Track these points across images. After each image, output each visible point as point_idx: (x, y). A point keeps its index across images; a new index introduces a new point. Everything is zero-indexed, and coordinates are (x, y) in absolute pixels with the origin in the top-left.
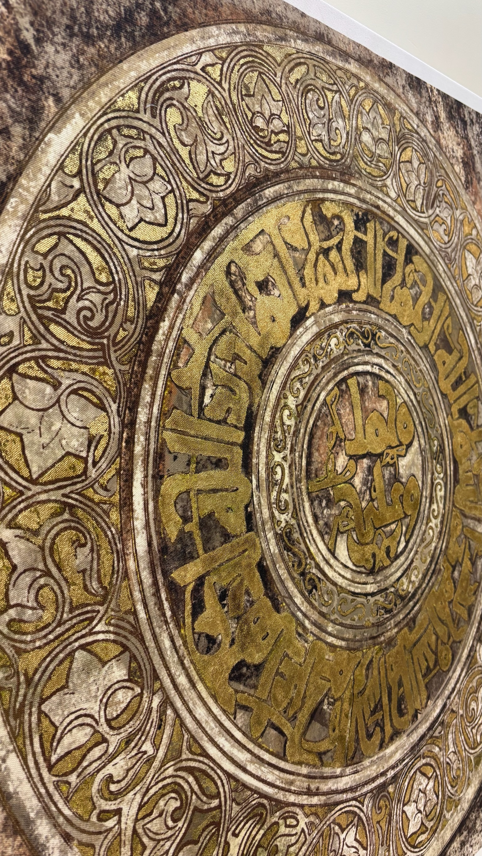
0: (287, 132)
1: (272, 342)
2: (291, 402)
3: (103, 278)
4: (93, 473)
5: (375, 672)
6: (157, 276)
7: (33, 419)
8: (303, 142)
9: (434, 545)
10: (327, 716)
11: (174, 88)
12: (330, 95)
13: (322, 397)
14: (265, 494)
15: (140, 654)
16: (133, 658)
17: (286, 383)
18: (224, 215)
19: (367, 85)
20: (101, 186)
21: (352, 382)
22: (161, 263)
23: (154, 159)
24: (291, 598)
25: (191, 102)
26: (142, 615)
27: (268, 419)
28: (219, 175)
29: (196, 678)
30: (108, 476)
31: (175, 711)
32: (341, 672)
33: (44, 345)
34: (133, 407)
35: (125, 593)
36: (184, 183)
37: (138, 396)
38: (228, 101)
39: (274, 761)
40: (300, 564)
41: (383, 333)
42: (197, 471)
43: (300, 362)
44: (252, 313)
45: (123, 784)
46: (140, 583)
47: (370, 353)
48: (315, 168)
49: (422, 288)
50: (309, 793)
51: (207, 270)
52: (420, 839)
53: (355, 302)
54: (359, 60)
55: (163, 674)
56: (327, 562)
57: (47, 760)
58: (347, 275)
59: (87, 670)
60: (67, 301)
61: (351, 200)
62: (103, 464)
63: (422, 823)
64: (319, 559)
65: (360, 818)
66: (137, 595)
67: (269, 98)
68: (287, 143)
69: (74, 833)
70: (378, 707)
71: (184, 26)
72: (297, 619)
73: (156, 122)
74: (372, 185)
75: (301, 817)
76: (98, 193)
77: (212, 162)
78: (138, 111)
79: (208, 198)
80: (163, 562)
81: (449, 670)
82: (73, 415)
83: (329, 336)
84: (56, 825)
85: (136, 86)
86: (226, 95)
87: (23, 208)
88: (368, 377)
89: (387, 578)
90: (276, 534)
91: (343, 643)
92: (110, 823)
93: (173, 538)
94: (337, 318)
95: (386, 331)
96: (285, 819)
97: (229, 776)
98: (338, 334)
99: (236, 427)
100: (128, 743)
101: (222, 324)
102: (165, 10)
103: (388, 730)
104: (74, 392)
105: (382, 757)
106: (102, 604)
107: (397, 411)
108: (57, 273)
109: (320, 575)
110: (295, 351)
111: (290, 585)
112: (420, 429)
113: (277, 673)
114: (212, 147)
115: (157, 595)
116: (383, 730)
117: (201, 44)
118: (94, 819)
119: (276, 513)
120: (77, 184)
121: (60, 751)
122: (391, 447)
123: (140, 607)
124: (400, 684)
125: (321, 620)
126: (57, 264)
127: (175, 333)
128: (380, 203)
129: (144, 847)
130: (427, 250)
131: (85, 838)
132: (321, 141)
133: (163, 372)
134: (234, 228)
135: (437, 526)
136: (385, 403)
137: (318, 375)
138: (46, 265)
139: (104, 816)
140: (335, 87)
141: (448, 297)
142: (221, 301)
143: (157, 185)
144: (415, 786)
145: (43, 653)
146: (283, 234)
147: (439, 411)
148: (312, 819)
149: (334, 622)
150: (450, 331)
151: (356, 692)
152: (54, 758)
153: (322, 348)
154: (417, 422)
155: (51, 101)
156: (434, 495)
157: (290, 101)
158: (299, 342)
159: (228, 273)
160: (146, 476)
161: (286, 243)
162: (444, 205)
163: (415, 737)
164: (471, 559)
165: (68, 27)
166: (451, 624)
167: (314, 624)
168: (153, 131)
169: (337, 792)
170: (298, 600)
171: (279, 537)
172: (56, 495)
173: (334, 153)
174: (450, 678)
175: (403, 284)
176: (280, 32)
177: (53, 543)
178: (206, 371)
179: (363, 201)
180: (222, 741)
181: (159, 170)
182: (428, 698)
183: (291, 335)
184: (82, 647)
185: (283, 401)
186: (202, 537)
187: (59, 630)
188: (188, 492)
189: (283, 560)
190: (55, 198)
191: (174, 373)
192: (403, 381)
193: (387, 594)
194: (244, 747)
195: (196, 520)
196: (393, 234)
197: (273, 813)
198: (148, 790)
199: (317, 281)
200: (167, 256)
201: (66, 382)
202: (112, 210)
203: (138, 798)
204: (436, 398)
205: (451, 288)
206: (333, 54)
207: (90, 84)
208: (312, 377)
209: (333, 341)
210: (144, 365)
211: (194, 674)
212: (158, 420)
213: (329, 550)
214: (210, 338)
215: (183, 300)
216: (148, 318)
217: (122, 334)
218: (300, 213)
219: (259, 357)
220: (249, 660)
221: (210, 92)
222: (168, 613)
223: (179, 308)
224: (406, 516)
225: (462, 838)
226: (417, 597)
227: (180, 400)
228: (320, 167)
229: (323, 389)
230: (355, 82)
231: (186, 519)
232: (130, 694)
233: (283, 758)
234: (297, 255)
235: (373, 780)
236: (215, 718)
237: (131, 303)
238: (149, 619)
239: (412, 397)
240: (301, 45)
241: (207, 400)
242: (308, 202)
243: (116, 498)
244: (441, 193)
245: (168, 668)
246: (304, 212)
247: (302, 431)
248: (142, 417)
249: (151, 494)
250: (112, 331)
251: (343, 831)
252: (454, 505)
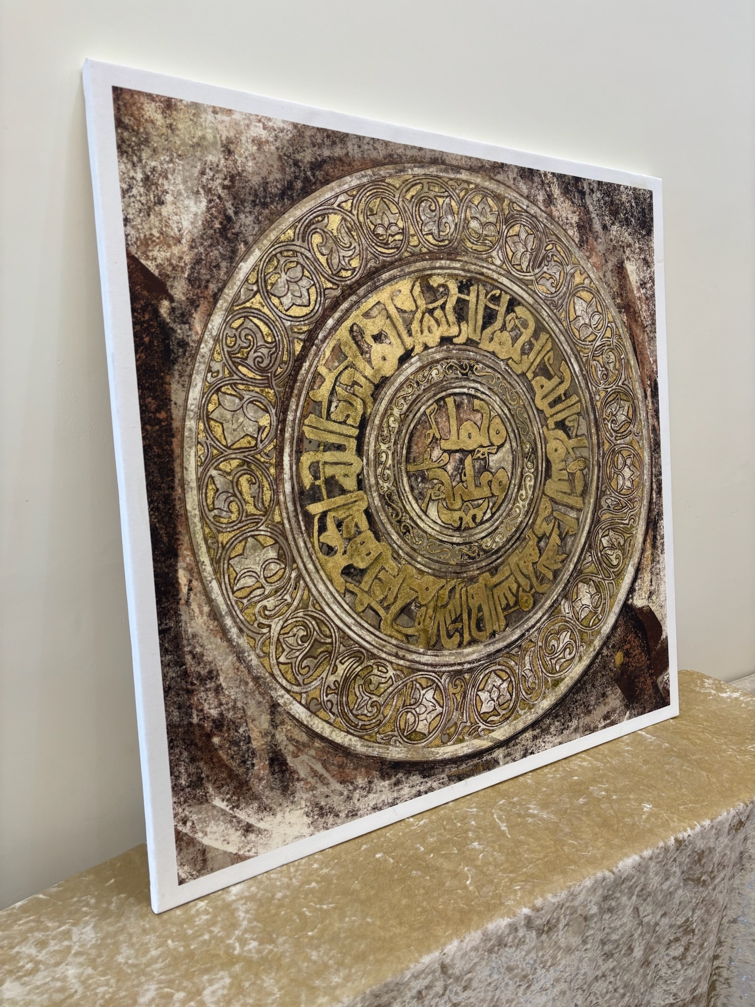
0: (402, 233)
1: (383, 373)
2: (396, 412)
3: (269, 340)
4: (260, 446)
5: (457, 596)
6: (302, 337)
7: (229, 415)
8: (415, 238)
9: (520, 519)
10: (414, 614)
11: (318, 221)
12: (441, 200)
13: (422, 410)
14: (372, 469)
15: (285, 546)
16: (281, 548)
17: (392, 400)
18: (350, 295)
19: (477, 186)
20: (269, 288)
21: (450, 401)
22: (305, 328)
23: (303, 267)
24: (389, 534)
25: (329, 228)
26: (287, 526)
27: (377, 422)
28: (347, 270)
29: (319, 567)
30: (269, 448)
31: (305, 582)
32: (427, 589)
33: (235, 377)
34: (285, 410)
35: (277, 512)
36: (323, 279)
37: (288, 405)
38: (357, 222)
39: (371, 629)
40: (397, 515)
41: (481, 365)
42: (324, 451)
43: (405, 386)
44: (368, 356)
45: (273, 612)
46: (287, 508)
47: (468, 379)
48: (426, 253)
49: (522, 330)
50: (396, 656)
51: (336, 331)
52: (492, 718)
53: (456, 344)
54: (471, 169)
55: (299, 560)
56: (420, 517)
57: (232, 588)
58: (449, 326)
59: (254, 549)
60: (248, 353)
61: (457, 272)
62: (266, 442)
63: (495, 708)
64: (413, 514)
65: (437, 685)
66: (284, 515)
67: (388, 213)
68: (402, 240)
69: (245, 629)
70: (458, 619)
71: (327, 182)
72: (393, 548)
73: (305, 245)
74: (477, 258)
75: (389, 668)
76: (267, 291)
77: (343, 263)
78: (293, 240)
79: (338, 286)
80: (301, 500)
81: (529, 612)
82: (250, 414)
83: (431, 368)
84: (235, 622)
85: (293, 226)
86: (355, 218)
87: (225, 305)
88: (464, 397)
89: (472, 535)
90: (380, 494)
91: (430, 571)
92: (265, 630)
93: (308, 487)
94: (438, 356)
95: (483, 364)
96: (378, 666)
97: (339, 628)
98: (439, 367)
99: (352, 426)
100: (276, 592)
101: (345, 363)
102: (314, 175)
103: (467, 637)
104: (251, 402)
105: (460, 653)
106: (264, 516)
107: (490, 421)
108: (243, 338)
109: (412, 524)
110: (401, 379)
111: (389, 527)
112: (512, 435)
113: (376, 577)
114: (343, 253)
115: (296, 516)
116: (462, 635)
117: (338, 190)
118: (256, 625)
119: (381, 482)
120: (255, 288)
121: (239, 586)
122: (482, 446)
123: (286, 522)
124: (480, 609)
125: (412, 553)
126: (243, 334)
127: (312, 369)
128: (485, 270)
129: (284, 650)
130: (531, 301)
131: (250, 633)
132: (432, 234)
133: (304, 392)
134: (357, 302)
135: (524, 507)
136: (479, 416)
137: (419, 395)
138: (237, 334)
139: (261, 625)
140: (446, 194)
141: (551, 336)
142: (345, 349)
143: (305, 283)
144: (489, 681)
145: (232, 535)
146: (395, 302)
147: (534, 423)
148: (398, 673)
149: (423, 556)
150: (551, 362)
151: (439, 605)
152: (235, 588)
153: (424, 377)
154: (510, 430)
155: (242, 245)
156: (523, 483)
157: (406, 212)
158: (405, 373)
159: (351, 330)
160: (292, 451)
161: (397, 308)
162: (553, 263)
163: (492, 649)
164: (560, 535)
165: (253, 201)
166: (534, 580)
167: (407, 554)
168: (303, 250)
169: (419, 663)
170: (395, 537)
171: (382, 497)
172: (240, 456)
173: (443, 241)
174: (530, 618)
175: (503, 328)
176: (399, 167)
177: (238, 480)
178: (333, 392)
179: (469, 271)
180: (335, 607)
181: (306, 273)
182: (507, 625)
183: (398, 369)
184: (252, 536)
185: (389, 412)
186: (326, 489)
187: (240, 525)
188: (318, 462)
189: (384, 511)
190: (243, 297)
191: (311, 394)
192: (498, 399)
193: (471, 547)
194: (350, 615)
195: (322, 479)
196: (497, 292)
197: (369, 659)
198: (287, 620)
199: (422, 332)
200: (309, 324)
201: (247, 397)
202: (276, 301)
203: (281, 623)
204: (531, 413)
205: (555, 328)
206: (446, 171)
207: (265, 231)
208: (415, 396)
209: (434, 372)
210: (292, 388)
211: (318, 565)
212: (300, 420)
213: (422, 510)
214: (336, 372)
215: (319, 349)
216: (295, 361)
217: (279, 370)
218: (410, 287)
219: (373, 383)
220: (355, 565)
221: (344, 219)
222: (303, 528)
223: (316, 355)
224: (493, 495)
225: (535, 733)
226: (500, 554)
227: (314, 408)
228: (430, 252)
229: (423, 404)
230: (465, 186)
231: (316, 478)
232: (278, 567)
233: (379, 629)
234: (406, 315)
235: (452, 665)
236: (331, 593)
237: (285, 353)
238: (291, 529)
239: (507, 412)
240: (417, 171)
241: (332, 409)
242: (417, 279)
243: (273, 461)
244: (550, 254)
245: (302, 558)
246: (413, 286)
247: (404, 431)
248: (290, 417)
249: (294, 461)
250: (273, 369)
251: (423, 689)
252: (543, 493)
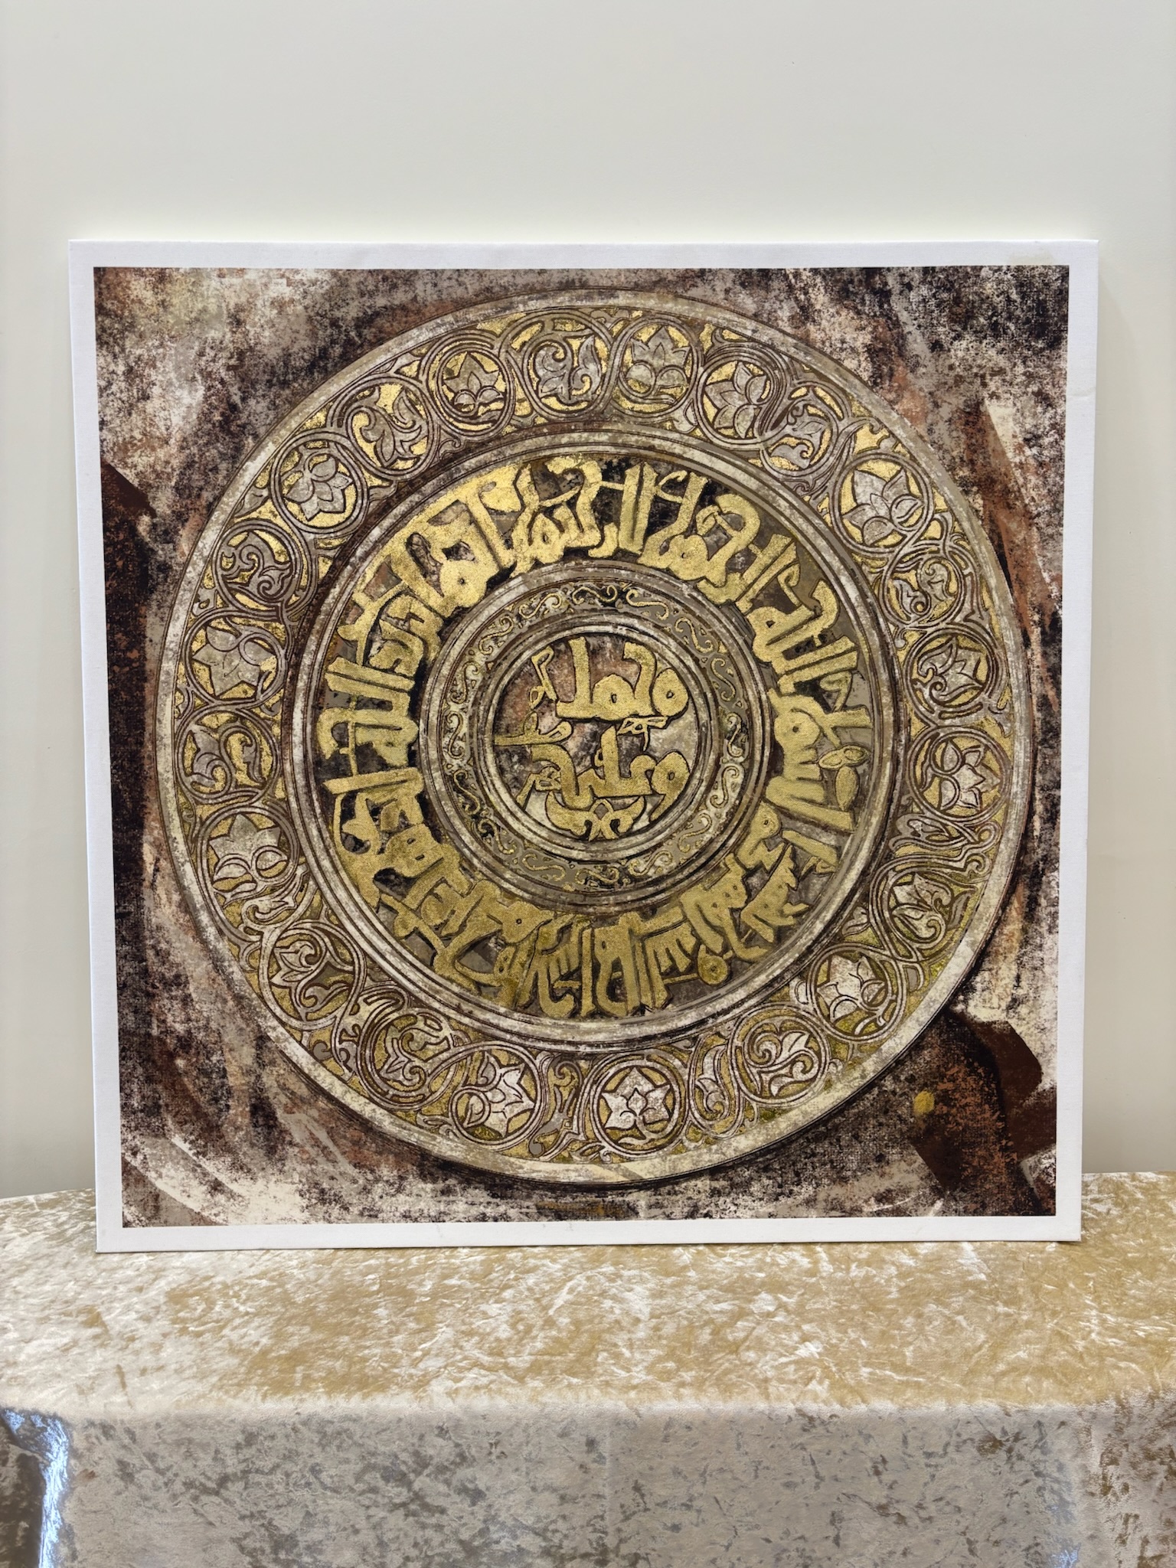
0: (504, 400)
1: (461, 603)
2: (480, 658)
3: (282, 559)
4: (261, 697)
5: (574, 939)
6: (331, 554)
7: (219, 656)
8: (526, 404)
9: (707, 837)
10: (493, 954)
11: (364, 397)
12: (575, 344)
13: (525, 656)
14: (434, 738)
15: (289, 831)
16: (283, 833)
17: (474, 640)
18: (409, 494)
19: (647, 312)
20: (285, 491)
21: (578, 644)
22: (336, 542)
23: (337, 460)
24: (457, 834)
25: (381, 404)
26: (294, 805)
27: (445, 671)
28: (406, 460)
29: (340, 866)
30: (272, 701)
31: (317, 884)
32: (519, 921)
33: (231, 608)
34: (299, 652)
35: (280, 785)
36: (367, 475)
37: (304, 645)
38: (425, 391)
39: (418, 964)
40: (473, 807)
41: (641, 591)
42: (358, 708)
43: (497, 621)
44: (434, 578)
45: (267, 917)
46: (295, 782)
47: (616, 612)
48: (544, 425)
49: (730, 532)
50: (458, 1009)
51: (384, 544)
52: (628, 1140)
53: (593, 559)
54: (637, 288)
55: (309, 853)
56: (512, 814)
57: (211, 877)
58: (582, 531)
59: (245, 829)
60: (251, 577)
61: (601, 448)
62: (270, 692)
63: (635, 1125)
64: (501, 808)
65: (527, 1067)
66: (291, 790)
67: (480, 373)
68: (502, 410)
69: (226, 931)
70: (574, 974)
71: (380, 341)
72: (462, 855)
73: (343, 431)
74: (641, 424)
75: (445, 1024)
76: (283, 496)
77: (401, 450)
78: (325, 426)
79: (391, 482)
80: (316, 772)
81: (719, 986)
82: (249, 656)
83: (544, 595)
84: (213, 920)
85: (326, 407)
86: (423, 386)
87: (223, 517)
88: (607, 639)
89: (609, 851)
90: (444, 776)
91: (526, 895)
92: (254, 938)
93: (328, 756)
94: (558, 577)
95: (646, 588)
96: (426, 1018)
97: (365, 954)
98: (560, 593)
99: (405, 676)
100: (273, 890)
101: (397, 588)
102: (360, 336)
103: (587, 1004)
104: (251, 640)
105: (573, 1027)
106: (260, 788)
107: (655, 677)
108: (244, 559)
109: (499, 823)
110: (492, 610)
111: (457, 823)
112: (700, 701)
113: (431, 892)
114: (400, 436)
115: (309, 793)
116: (578, 1000)
117: (397, 351)
118: (241, 929)
119: (447, 757)
120: (265, 493)
121: (220, 875)
122: (636, 715)
123: (292, 799)
124: (617, 966)
125: (495, 864)
126: (245, 552)
127: (344, 597)
128: (657, 442)
129: (279, 969)
130: (753, 484)
131: (233, 938)
132: (556, 395)
133: (330, 628)
134: (419, 504)
135: (719, 817)
136: (634, 668)
137: (521, 634)
138: (237, 553)
139: (248, 930)
140: (587, 332)
141: (795, 540)
142: (399, 570)
143: (339, 481)
144: (627, 1081)
145: (214, 809)
146: (485, 500)
147: (749, 683)
148: (459, 1034)
149: (515, 871)
150: (793, 583)
151: (539, 947)
152: (216, 877)
153: (531, 607)
154: (695, 692)
155: (250, 440)
156: (719, 779)
157: (511, 367)
158: (498, 602)
159: (409, 543)
160: (306, 706)
161: (488, 509)
162: (807, 419)
163: (636, 1032)
165: (268, 381)
166: (733, 937)
167: (487, 865)
168: (338, 438)
169: (497, 1027)
170: (467, 838)
171: (448, 779)
172: (232, 709)
173: (577, 403)
174: (719, 997)
175: (691, 530)
176: (502, 304)
177: (227, 740)
178: (375, 627)
179: (624, 445)
180: (361, 924)
181: (342, 468)
182: (669, 1001)
183: (486, 596)
184: (243, 813)
185: (467, 658)
186: (357, 761)
187: (226, 797)
188: (346, 723)
189: (451, 799)
190: (247, 506)
191: (340, 630)
192: (673, 644)
193: (605, 869)
194: (385, 939)
195: (352, 746)
196: (681, 475)
197: (411, 1006)
198: (286, 930)
199: (530, 542)
200: (342, 537)
201: (245, 633)
202: (294, 508)
203: (278, 932)
204: (742, 666)
205: (804, 526)
206: (589, 297)
207: (283, 417)
208: (513, 636)
209: (550, 601)
210: (312, 623)
211: (338, 863)
212: (321, 665)
213: (518, 804)
214: (382, 601)
215: (356, 570)
216: (319, 586)
217: (294, 598)
218: (513, 477)
219: (442, 617)
220: (398, 870)
221: (405, 389)
222: (318, 811)
223: (351, 577)
224: (654, 793)
226: (664, 885)
227: (345, 650)
228: (551, 422)
229: (529, 648)
230: (625, 314)
231: (342, 743)
232: (278, 858)
233: (431, 966)
234: (504, 518)
235: (555, 1042)
236: (356, 904)
237: (304, 575)
238: (300, 809)
239: (690, 663)
240: (533, 305)
241: (373, 651)
242: (525, 464)
243: (279, 717)
244: (800, 405)
245: (313, 851)
246: (518, 476)
247: (492, 687)
248: (307, 660)
249: (309, 720)
250: (285, 598)
251: (501, 1066)
252: (763, 797)
